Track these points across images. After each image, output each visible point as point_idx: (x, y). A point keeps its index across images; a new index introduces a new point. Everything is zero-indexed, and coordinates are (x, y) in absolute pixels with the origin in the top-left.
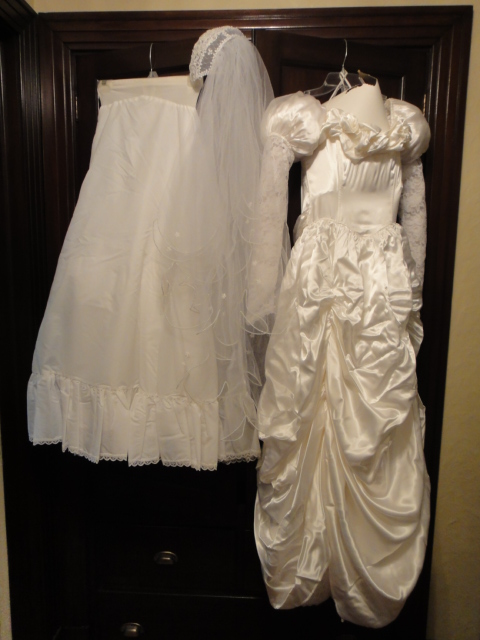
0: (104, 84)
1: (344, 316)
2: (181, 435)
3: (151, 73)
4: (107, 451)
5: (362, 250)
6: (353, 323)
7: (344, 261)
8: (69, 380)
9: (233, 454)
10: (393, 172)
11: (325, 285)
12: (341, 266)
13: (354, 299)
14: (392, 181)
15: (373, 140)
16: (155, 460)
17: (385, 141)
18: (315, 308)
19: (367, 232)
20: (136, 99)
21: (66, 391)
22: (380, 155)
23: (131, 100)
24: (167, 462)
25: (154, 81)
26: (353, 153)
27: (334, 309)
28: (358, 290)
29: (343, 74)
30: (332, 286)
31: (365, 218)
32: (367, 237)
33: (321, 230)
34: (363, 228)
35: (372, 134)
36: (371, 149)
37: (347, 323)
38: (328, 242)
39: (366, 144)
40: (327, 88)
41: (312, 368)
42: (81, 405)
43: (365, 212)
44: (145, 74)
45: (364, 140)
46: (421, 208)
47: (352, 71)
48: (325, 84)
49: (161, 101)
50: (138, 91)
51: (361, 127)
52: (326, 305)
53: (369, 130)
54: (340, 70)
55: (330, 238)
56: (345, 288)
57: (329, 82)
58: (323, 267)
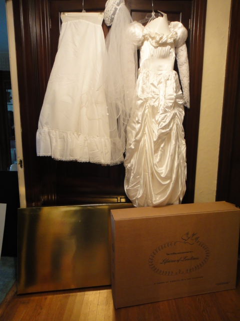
0: (64, 14)
1: (152, 104)
2: (98, 150)
3: (83, 11)
4: (72, 156)
5: (159, 81)
6: (155, 106)
7: (152, 84)
8: (54, 131)
9: (112, 161)
10: (171, 51)
11: (145, 93)
12: (151, 86)
13: (156, 98)
14: (171, 54)
15: (161, 38)
16: (87, 160)
17: (166, 39)
18: (142, 101)
19: (161, 74)
20: (77, 21)
21: (53, 135)
22: (164, 44)
23: (75, 21)
24: (92, 161)
25: (84, 14)
26: (154, 44)
27: (149, 101)
28: (158, 95)
29: (153, 14)
30: (148, 93)
31: (161, 69)
32: (161, 76)
33: (144, 73)
34: (160, 72)
35: (160, 36)
36: (160, 42)
37: (153, 106)
38: (146, 77)
39: (158, 40)
40: (146, 20)
41: (140, 122)
42: (59, 140)
43: (160, 66)
44: (80, 11)
45: (158, 39)
46: (185, 63)
47: (156, 12)
48: (146, 18)
49: (88, 22)
50: (78, 18)
51: (156, 34)
52: (146, 100)
53: (159, 35)
54: (152, 12)
55: (148, 76)
56: (153, 94)
57: (147, 17)
58: (144, 86)
